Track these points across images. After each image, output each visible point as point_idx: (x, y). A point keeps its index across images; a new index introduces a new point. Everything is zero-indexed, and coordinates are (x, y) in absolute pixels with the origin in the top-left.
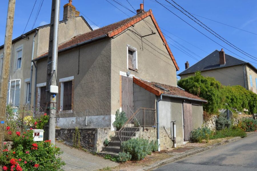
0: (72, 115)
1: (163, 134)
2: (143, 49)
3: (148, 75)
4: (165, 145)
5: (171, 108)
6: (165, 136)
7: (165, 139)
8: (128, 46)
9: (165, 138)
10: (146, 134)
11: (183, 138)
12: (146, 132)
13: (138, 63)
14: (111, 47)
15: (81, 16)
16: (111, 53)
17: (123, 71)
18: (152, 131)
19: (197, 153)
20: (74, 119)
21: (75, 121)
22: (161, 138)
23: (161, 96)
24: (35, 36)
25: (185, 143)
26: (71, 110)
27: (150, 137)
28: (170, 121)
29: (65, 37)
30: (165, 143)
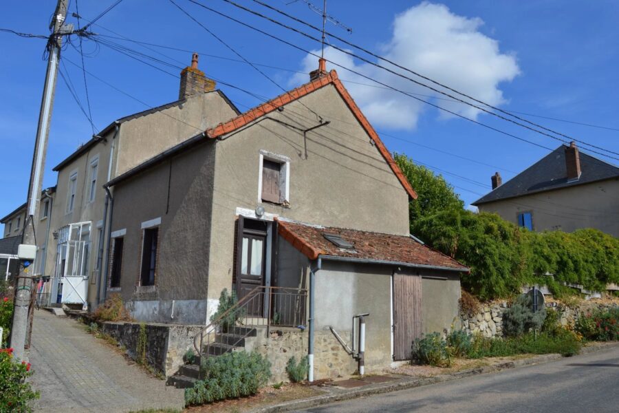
0: (153, 297)
1: (327, 343)
2: (306, 156)
3: (318, 213)
4: (333, 369)
5: (354, 286)
6: (333, 349)
7: (333, 354)
8: (262, 153)
9: (335, 352)
10: (276, 343)
11: (392, 354)
12: (276, 338)
13: (290, 186)
14: (214, 157)
15: (217, 91)
16: (214, 170)
17: (248, 206)
18: (294, 337)
19: (397, 390)
20: (156, 304)
21: (158, 309)
22: (322, 354)
23: (320, 261)
24: (114, 137)
25: (395, 365)
26: (154, 286)
27: (287, 349)
28: (351, 316)
29: (179, 136)
30: (333, 363)
